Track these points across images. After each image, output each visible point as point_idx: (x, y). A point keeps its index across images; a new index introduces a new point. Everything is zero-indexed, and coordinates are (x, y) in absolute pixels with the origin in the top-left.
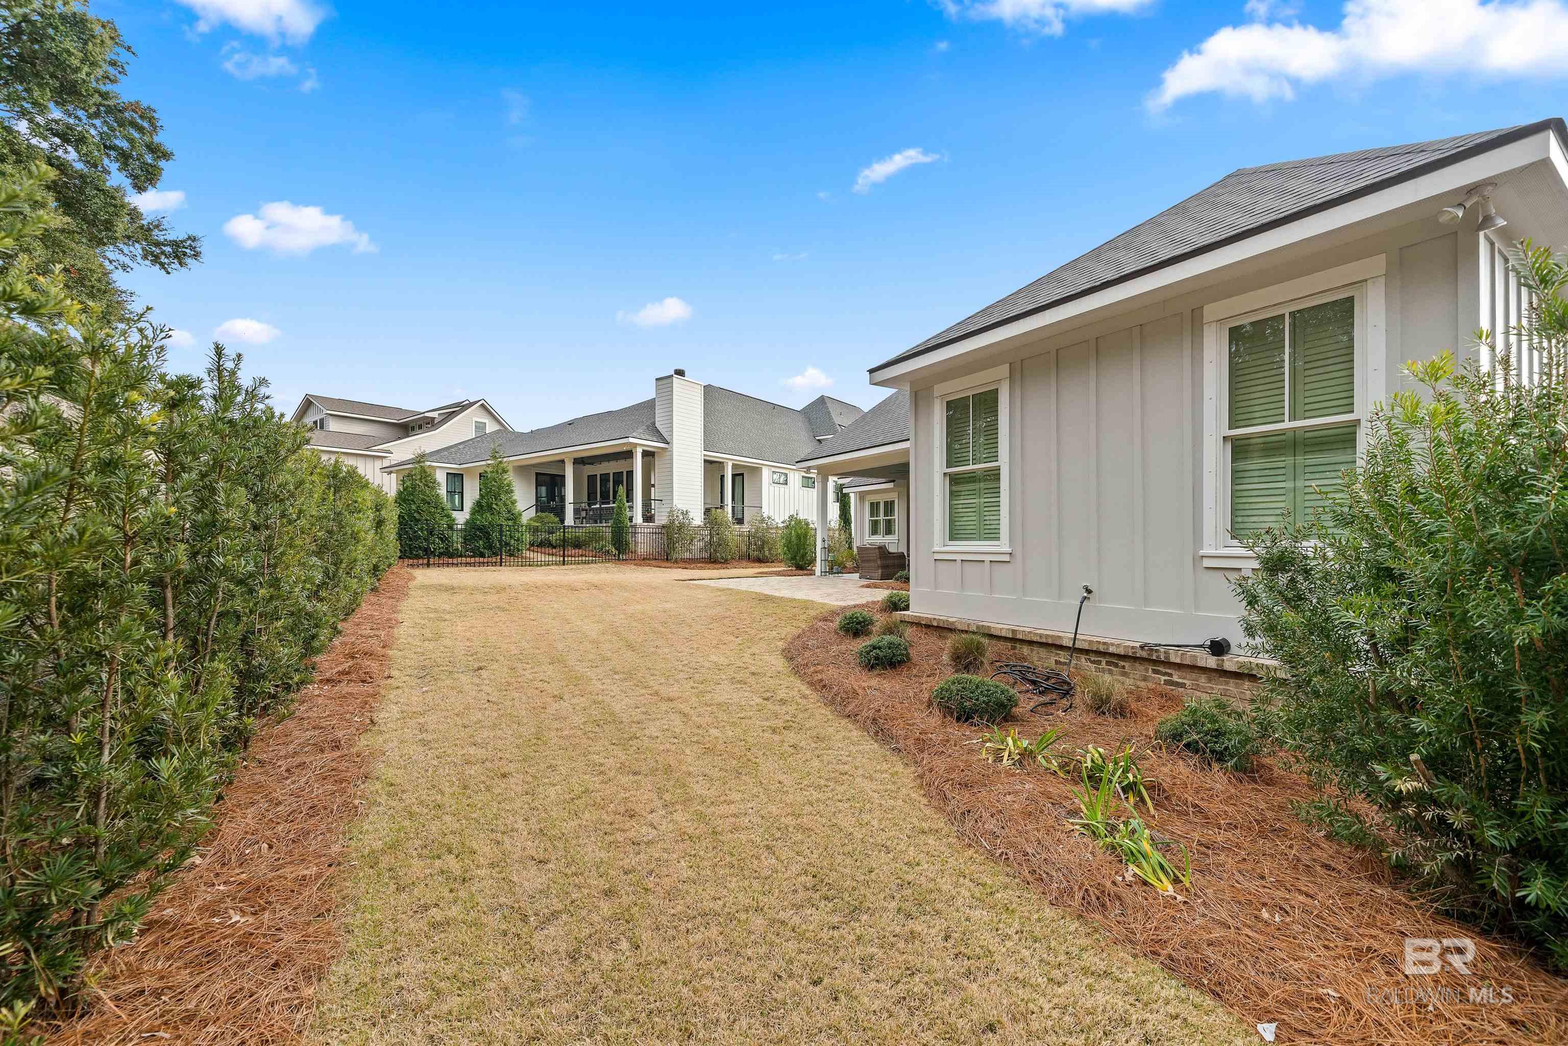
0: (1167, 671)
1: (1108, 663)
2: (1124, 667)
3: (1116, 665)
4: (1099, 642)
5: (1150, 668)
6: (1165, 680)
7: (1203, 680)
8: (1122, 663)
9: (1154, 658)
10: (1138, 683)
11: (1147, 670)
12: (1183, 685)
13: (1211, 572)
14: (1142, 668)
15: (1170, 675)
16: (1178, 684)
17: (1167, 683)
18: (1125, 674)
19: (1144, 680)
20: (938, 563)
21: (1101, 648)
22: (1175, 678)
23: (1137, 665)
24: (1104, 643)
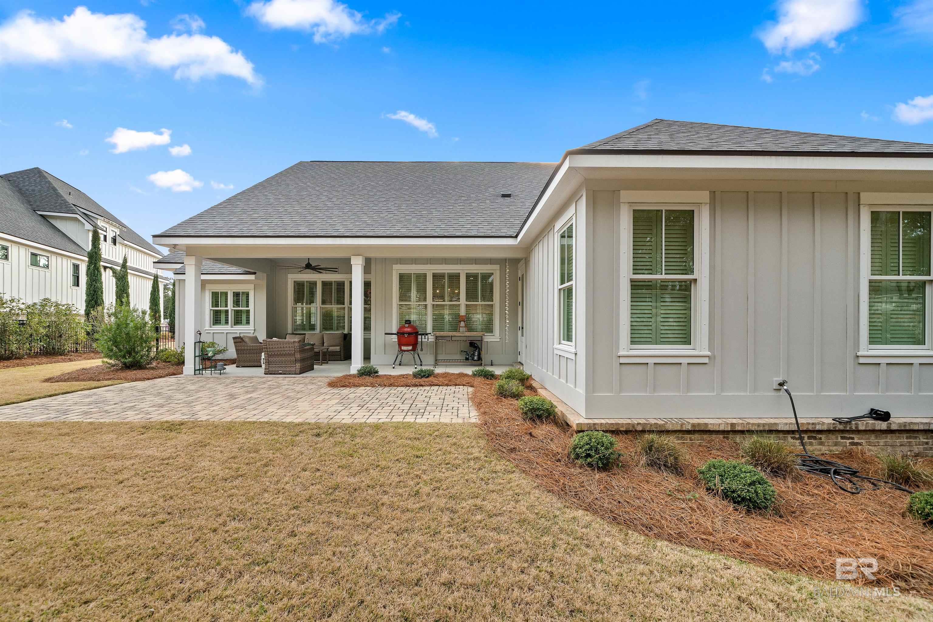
0: (851, 436)
1: (809, 438)
2: (820, 439)
3: (815, 438)
4: (808, 424)
5: (839, 436)
6: (850, 443)
7: (873, 438)
8: (820, 436)
9: (848, 429)
10: (831, 448)
11: (837, 438)
12: (860, 444)
13: (863, 367)
14: (833, 437)
15: (853, 438)
16: (857, 444)
17: (852, 444)
18: (822, 444)
19: (836, 445)
20: (623, 367)
21: (810, 427)
22: (856, 440)
23: (830, 435)
24: (813, 424)
